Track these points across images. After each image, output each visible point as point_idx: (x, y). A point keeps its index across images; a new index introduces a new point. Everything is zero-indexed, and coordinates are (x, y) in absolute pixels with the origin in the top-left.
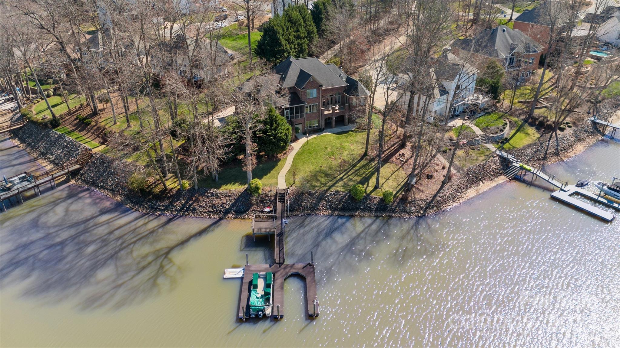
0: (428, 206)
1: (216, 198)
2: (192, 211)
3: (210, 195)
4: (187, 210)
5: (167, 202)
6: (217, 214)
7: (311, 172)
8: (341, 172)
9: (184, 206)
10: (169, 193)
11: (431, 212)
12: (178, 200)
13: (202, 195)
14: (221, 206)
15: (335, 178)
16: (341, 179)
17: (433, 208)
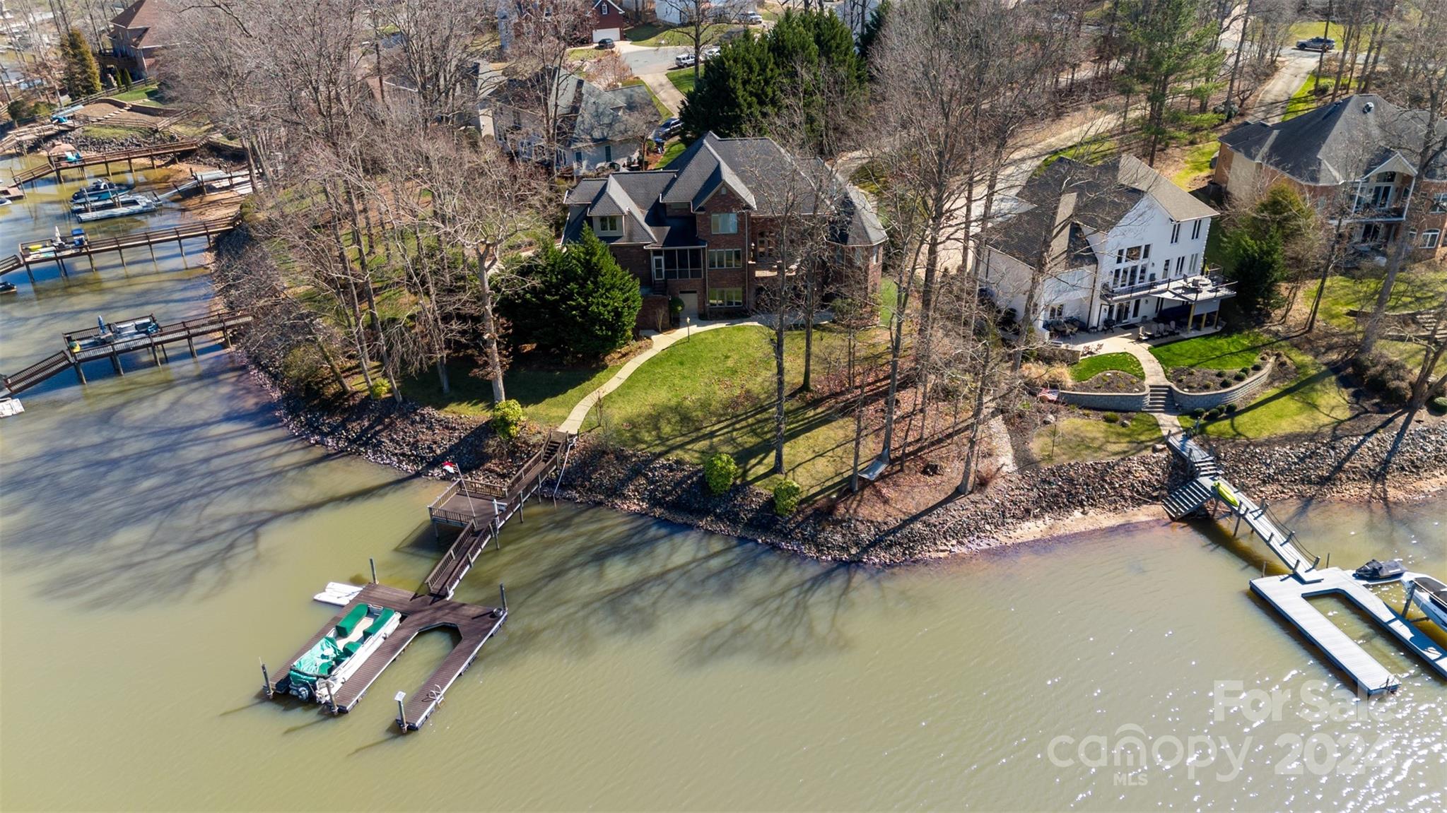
0: (880, 541)
1: (427, 428)
2: (375, 446)
3: (418, 418)
4: (365, 444)
5: (338, 419)
6: (414, 462)
7: (654, 405)
8: (723, 419)
9: (364, 432)
10: (347, 400)
11: (879, 556)
12: (358, 419)
13: (405, 416)
14: (429, 447)
15: (698, 429)
16: (712, 435)
17: (890, 546)
